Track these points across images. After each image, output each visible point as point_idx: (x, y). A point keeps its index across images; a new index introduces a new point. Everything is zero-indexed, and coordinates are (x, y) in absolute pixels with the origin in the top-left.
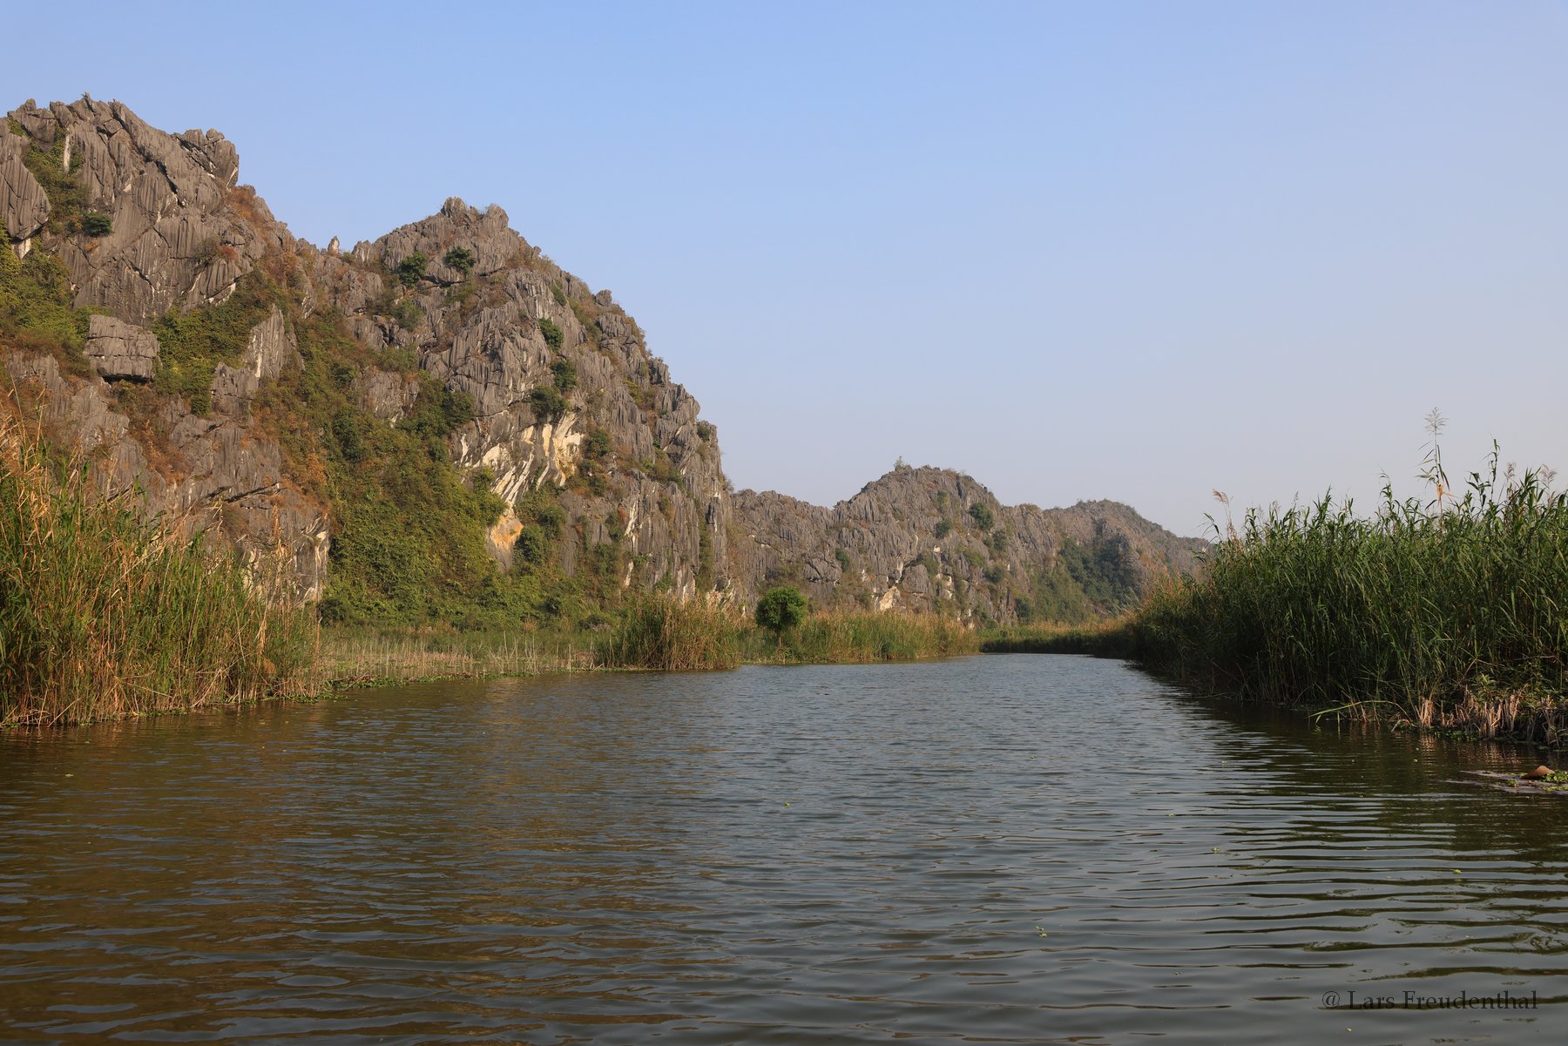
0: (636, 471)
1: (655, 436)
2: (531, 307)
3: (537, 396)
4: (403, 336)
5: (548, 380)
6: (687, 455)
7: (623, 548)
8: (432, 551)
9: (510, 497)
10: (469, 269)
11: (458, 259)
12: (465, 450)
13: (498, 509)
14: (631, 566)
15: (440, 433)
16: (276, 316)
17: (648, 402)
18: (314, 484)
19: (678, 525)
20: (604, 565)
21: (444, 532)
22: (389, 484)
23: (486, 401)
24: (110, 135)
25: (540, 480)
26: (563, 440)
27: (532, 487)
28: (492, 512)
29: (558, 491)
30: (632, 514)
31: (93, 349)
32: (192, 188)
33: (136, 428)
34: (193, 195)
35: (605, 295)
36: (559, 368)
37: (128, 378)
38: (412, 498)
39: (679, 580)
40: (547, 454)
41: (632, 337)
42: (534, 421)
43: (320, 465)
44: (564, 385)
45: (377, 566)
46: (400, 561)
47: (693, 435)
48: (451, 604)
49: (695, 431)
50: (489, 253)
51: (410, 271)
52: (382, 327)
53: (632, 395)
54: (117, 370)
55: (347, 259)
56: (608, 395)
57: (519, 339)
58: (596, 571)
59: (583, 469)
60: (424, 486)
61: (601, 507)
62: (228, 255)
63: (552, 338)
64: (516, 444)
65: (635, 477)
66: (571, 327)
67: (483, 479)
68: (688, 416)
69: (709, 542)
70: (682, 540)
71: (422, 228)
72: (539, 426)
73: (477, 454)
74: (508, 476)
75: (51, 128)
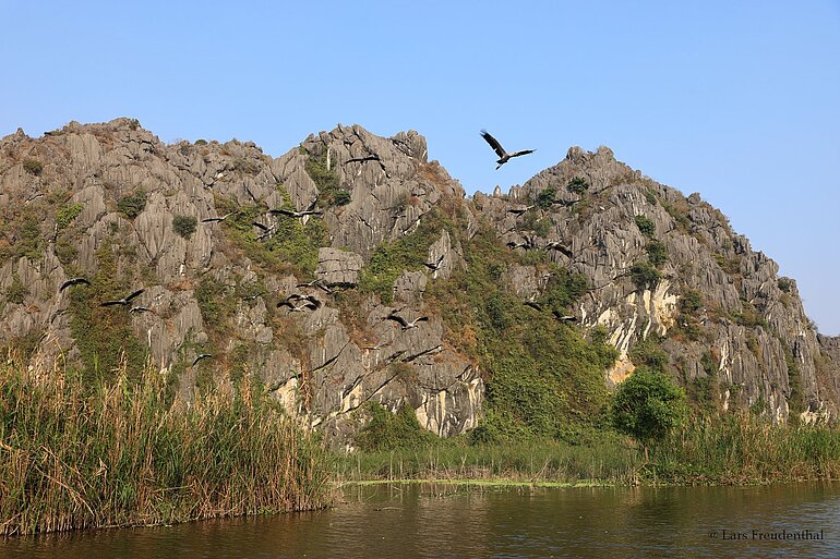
0: (723, 319)
1: (740, 291)
2: (630, 209)
3: (636, 270)
4: (540, 242)
5: (644, 259)
6: (770, 304)
7: (719, 381)
8: (560, 389)
9: (623, 346)
10: (585, 191)
11: (577, 186)
12: (584, 316)
13: (613, 356)
14: (728, 393)
15: (565, 304)
16: (445, 236)
17: (734, 268)
18: (466, 346)
19: (766, 359)
20: (701, 394)
21: (569, 374)
22: (526, 342)
23: (596, 278)
24: (351, 144)
25: (645, 332)
26: (662, 302)
27: (640, 338)
28: (610, 358)
29: (661, 340)
30: (723, 353)
31: (321, 270)
32: (394, 165)
33: (344, 317)
34: (395, 169)
35: (695, 196)
36: (652, 249)
37: (341, 285)
38: (544, 351)
39: (772, 403)
40: (649, 312)
41: (718, 221)
42: (635, 289)
43: (471, 333)
44: (657, 260)
45: (519, 402)
46: (535, 397)
47: (773, 288)
48: (574, 428)
49: (776, 285)
50: (598, 177)
51: (546, 200)
52: (526, 238)
53: (720, 264)
54: (334, 281)
55: (505, 199)
56: (696, 264)
57: (618, 230)
58: (696, 399)
59: (679, 321)
60: (552, 342)
61: (697, 349)
62: (414, 203)
63: (646, 227)
64: (622, 307)
65: (723, 324)
66: (662, 219)
67: (600, 335)
68: (769, 274)
69: (798, 372)
70: (772, 371)
71: (553, 171)
72: (639, 292)
73: (593, 317)
74: (618, 332)
75: (320, 148)
